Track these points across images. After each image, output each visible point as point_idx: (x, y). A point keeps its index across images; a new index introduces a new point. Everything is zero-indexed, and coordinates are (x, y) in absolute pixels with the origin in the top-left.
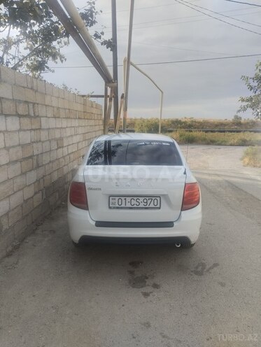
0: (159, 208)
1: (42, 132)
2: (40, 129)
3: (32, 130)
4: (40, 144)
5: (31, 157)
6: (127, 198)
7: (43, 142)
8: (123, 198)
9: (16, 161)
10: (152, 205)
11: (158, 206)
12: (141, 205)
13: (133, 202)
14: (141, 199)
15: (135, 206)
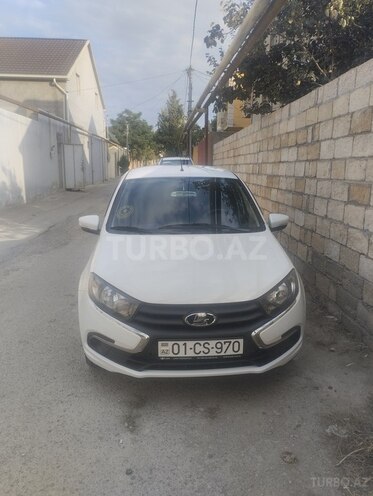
1: (320, 165)
2: (317, 160)
3: (307, 160)
4: (313, 182)
5: (302, 194)
7: (319, 180)
9: (290, 191)
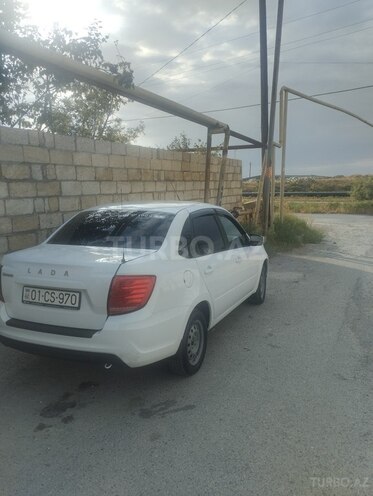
0: (78, 308)
1: (63, 200)
2: (58, 196)
3: (37, 197)
4: (57, 215)
6: (42, 291)
7: (64, 213)
8: (37, 290)
10: (69, 304)
11: (77, 305)
12: (57, 302)
13: (48, 297)
14: (57, 293)
15: (49, 302)
